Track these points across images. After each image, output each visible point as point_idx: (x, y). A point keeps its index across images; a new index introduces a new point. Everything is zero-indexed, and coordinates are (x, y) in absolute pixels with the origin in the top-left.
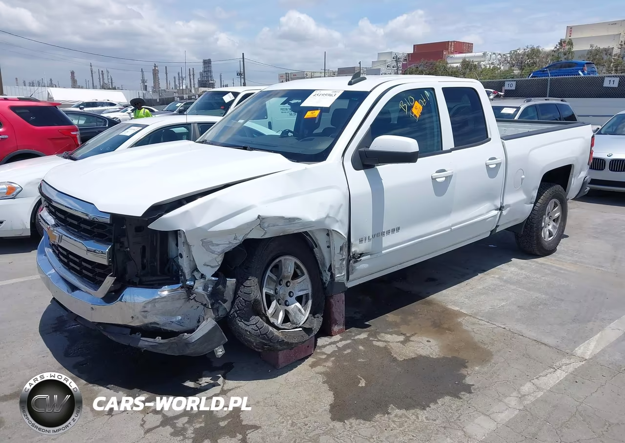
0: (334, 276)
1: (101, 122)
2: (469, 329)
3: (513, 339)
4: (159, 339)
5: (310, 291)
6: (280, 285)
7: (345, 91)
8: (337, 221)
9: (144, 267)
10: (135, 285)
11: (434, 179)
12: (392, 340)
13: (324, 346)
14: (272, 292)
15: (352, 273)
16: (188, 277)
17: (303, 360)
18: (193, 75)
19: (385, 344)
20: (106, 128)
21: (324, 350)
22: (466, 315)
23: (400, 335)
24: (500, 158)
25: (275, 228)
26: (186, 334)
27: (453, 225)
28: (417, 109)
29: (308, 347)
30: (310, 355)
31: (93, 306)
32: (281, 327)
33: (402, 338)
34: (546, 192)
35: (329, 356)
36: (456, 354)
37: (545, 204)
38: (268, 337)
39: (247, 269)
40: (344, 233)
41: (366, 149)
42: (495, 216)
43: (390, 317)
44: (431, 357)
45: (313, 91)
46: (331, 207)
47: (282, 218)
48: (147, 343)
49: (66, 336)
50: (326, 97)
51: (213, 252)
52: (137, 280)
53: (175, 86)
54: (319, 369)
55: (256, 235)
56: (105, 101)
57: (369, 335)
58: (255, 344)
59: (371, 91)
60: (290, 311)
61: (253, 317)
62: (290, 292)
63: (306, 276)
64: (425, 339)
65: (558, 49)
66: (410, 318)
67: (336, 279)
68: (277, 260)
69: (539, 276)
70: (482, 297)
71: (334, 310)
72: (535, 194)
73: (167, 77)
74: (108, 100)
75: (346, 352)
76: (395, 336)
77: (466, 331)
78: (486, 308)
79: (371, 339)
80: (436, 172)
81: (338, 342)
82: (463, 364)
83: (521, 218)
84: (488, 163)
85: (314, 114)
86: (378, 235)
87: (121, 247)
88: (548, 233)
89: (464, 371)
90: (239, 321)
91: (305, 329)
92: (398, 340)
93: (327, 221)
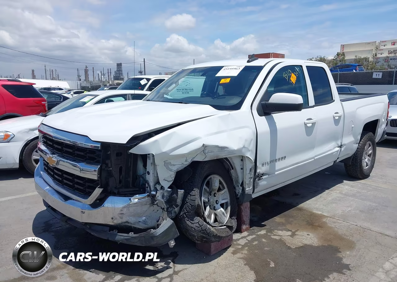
0: (245, 189)
1: (58, 98)
2: (333, 226)
3: (365, 232)
4: (131, 234)
5: (228, 200)
6: (211, 195)
7: (246, 66)
8: (249, 151)
9: (120, 182)
10: (114, 194)
11: (305, 124)
12: (284, 234)
13: (238, 240)
14: (207, 200)
15: (257, 188)
16: (152, 189)
17: (226, 249)
18: (111, 73)
19: (280, 237)
20: (61, 102)
21: (239, 242)
22: (327, 217)
23: (288, 231)
24: (341, 113)
25: (212, 154)
26: (152, 230)
27: (316, 156)
28: (293, 79)
29: (229, 240)
30: (230, 246)
31: (83, 211)
32: (213, 225)
33: (289, 233)
34: (365, 137)
35: (244, 246)
36: (330, 243)
37: (364, 145)
38: (207, 232)
39: (191, 183)
40: (253, 158)
41: (266, 102)
42: (338, 151)
43: (277, 219)
44: (314, 245)
45: (223, 67)
46: (246, 140)
47: (217, 146)
48: (122, 237)
49: (53, 235)
50: (233, 70)
51: (171, 170)
52: (116, 191)
53: (99, 79)
54: (239, 255)
55: (200, 158)
56: (56, 87)
57: (267, 231)
58: (196, 238)
59: (264, 66)
60: (218, 214)
61: (196, 218)
62: (217, 201)
63: (226, 190)
64: (305, 233)
65: (336, 59)
66: (291, 219)
67: (246, 192)
68: (209, 177)
69: (365, 191)
70: (334, 205)
71: (243, 214)
72: (359, 137)
73: (94, 74)
74: (58, 87)
75: (254, 244)
76: (285, 232)
77: (331, 228)
78: (339, 212)
79: (269, 234)
80: (307, 120)
81: (247, 236)
82: (337, 250)
83: (351, 153)
84: (335, 116)
85: (227, 80)
86: (273, 161)
87: (106, 167)
88: (365, 164)
89: (340, 255)
90: (187, 220)
91: (228, 227)
92: (288, 235)
93: (244, 150)
